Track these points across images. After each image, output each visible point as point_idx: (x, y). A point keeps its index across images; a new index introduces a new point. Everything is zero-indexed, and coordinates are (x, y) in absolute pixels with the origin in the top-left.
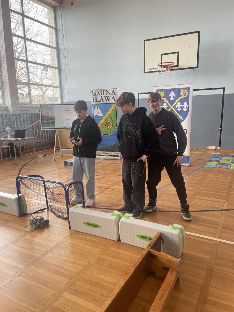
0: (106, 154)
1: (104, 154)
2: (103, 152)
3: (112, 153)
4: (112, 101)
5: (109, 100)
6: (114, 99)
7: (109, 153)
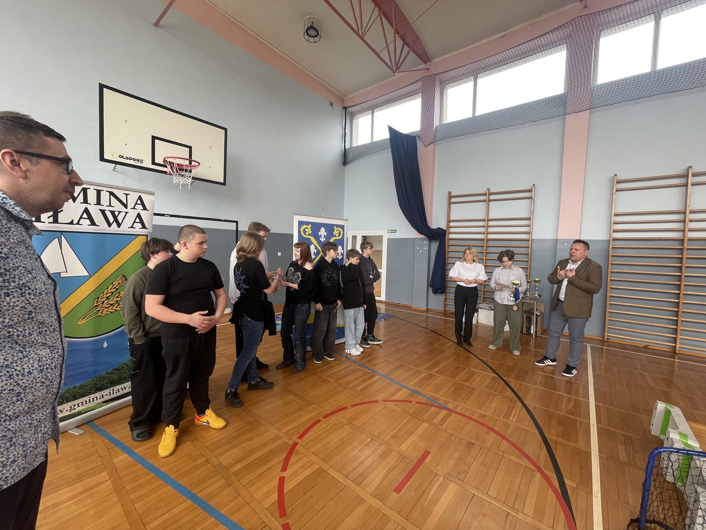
0: (92, 405)
1: (78, 410)
2: (76, 402)
3: (120, 390)
4: (132, 227)
5: (122, 223)
6: (142, 222)
7: (104, 396)
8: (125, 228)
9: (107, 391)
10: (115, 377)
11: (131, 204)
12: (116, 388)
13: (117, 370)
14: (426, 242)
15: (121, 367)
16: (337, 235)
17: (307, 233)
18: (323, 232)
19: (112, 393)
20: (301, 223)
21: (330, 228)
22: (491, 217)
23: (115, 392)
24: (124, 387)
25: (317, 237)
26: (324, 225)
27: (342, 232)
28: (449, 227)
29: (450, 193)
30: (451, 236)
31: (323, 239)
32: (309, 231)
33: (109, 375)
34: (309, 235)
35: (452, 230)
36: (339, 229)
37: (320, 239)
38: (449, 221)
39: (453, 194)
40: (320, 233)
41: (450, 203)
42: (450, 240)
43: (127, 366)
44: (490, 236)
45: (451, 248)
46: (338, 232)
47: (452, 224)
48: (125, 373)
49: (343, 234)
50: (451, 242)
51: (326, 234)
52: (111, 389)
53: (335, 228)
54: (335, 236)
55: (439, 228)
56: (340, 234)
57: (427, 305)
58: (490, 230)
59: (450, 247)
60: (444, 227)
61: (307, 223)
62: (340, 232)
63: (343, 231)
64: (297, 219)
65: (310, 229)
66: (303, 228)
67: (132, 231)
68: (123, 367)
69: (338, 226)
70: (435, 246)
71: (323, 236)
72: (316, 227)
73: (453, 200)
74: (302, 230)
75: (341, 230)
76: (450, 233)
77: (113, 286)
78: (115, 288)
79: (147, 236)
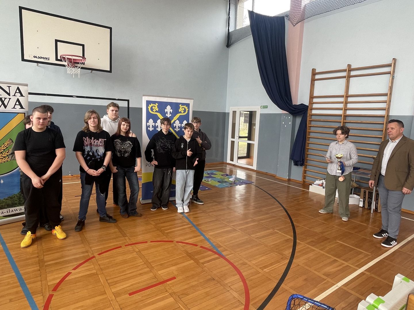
3: (14, 211)
4: (14, 108)
5: (7, 105)
6: (20, 104)
7: (4, 213)
8: (9, 109)
9: (5, 210)
10: (10, 202)
11: (12, 93)
12: (11, 209)
13: (11, 198)
14: (290, 117)
15: (13, 196)
16: (183, 112)
17: (155, 111)
18: (169, 109)
19: (8, 212)
20: (148, 103)
21: (175, 107)
22: (350, 93)
23: (10, 212)
24: (16, 209)
25: (163, 113)
26: (171, 104)
27: (187, 110)
28: (311, 103)
29: (314, 70)
30: (314, 112)
31: (169, 115)
32: (156, 108)
33: (6, 201)
34: (156, 111)
35: (315, 106)
36: (185, 107)
37: (167, 115)
38: (312, 97)
39: (317, 71)
40: (166, 110)
41: (313, 80)
42: (312, 115)
43: (17, 196)
44: (349, 112)
45: (313, 124)
46: (183, 109)
47: (315, 100)
48: (16, 200)
49: (189, 111)
50: (314, 118)
51: (171, 111)
52: (8, 209)
53: (180, 106)
54: (181, 112)
55: (302, 104)
56: (185, 111)
57: (289, 175)
58: (349, 106)
59: (312, 122)
60: (307, 103)
61: (154, 102)
62: (185, 109)
63: (189, 108)
64: (145, 99)
65: (156, 107)
66: (150, 106)
67: (14, 111)
68: (14, 197)
69: (183, 104)
70: (298, 120)
71: (169, 113)
72: (162, 106)
73: (317, 77)
74: (149, 108)
75: (186, 108)
76: (312, 109)
77: (4, 145)
78: (6, 147)
79: (25, 113)
